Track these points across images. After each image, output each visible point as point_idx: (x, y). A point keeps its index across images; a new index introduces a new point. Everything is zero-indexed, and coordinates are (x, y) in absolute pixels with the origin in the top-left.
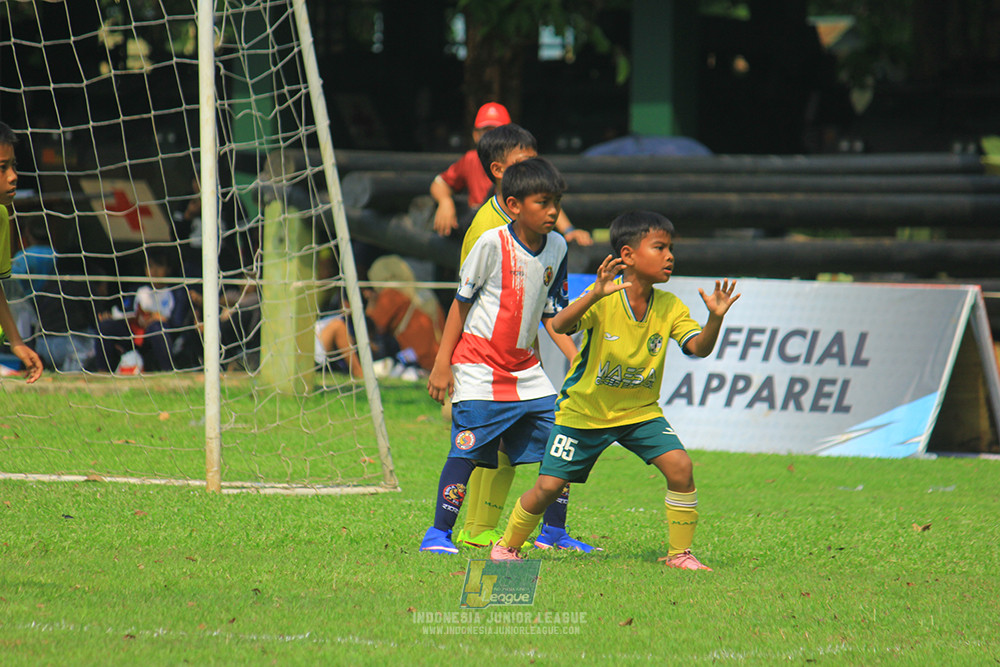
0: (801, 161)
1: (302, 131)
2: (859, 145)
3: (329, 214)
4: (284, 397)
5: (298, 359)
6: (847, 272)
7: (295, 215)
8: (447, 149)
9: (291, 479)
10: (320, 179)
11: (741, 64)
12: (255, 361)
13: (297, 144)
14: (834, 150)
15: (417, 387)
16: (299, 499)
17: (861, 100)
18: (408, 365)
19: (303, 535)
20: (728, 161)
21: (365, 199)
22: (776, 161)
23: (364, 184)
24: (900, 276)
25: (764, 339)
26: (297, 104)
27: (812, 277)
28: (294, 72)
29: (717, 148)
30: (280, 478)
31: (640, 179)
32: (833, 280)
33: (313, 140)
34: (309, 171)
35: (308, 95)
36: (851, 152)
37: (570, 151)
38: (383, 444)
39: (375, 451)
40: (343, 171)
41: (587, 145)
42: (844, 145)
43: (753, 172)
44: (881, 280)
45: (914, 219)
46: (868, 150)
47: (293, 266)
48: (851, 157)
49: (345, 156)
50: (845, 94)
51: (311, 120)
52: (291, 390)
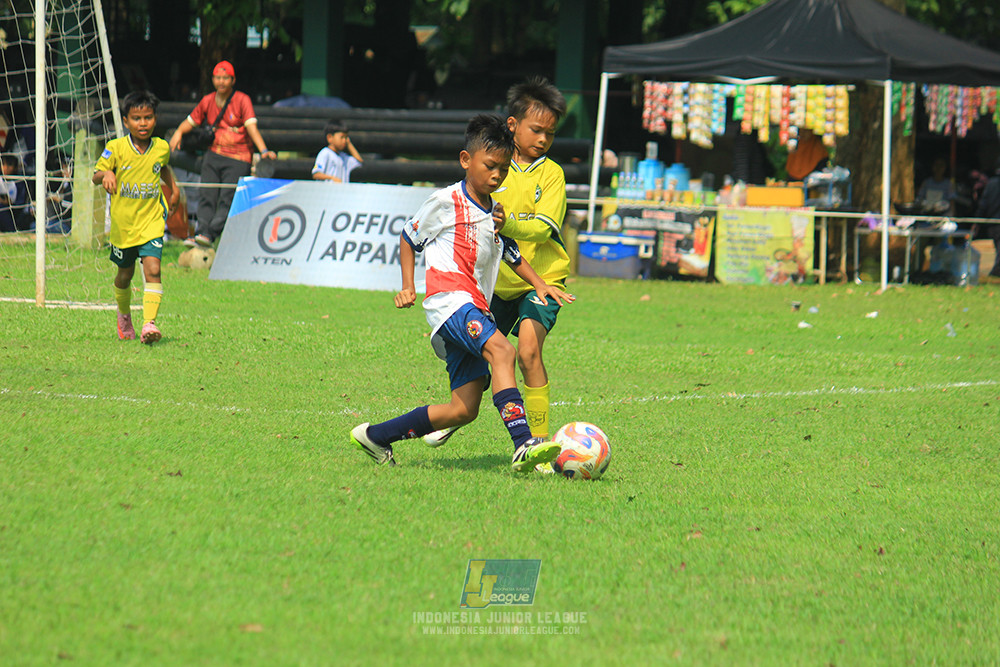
0: (404, 113)
1: (99, 87)
2: (439, 104)
4: (85, 250)
5: (94, 226)
6: (431, 181)
7: (93, 138)
8: (188, 99)
9: (88, 300)
10: (110, 117)
11: (369, 54)
12: (68, 227)
13: (96, 95)
14: (424, 107)
16: (93, 312)
17: (441, 77)
19: (96, 334)
20: (360, 111)
22: (390, 113)
25: (380, 221)
26: (96, 70)
27: (411, 185)
28: (94, 51)
29: (354, 104)
30: (82, 299)
31: (306, 121)
32: (423, 186)
33: (106, 93)
34: (103, 112)
35: (103, 65)
36: (435, 108)
37: (264, 103)
41: (273, 101)
42: (431, 104)
43: (375, 119)
46: (445, 108)
48: (434, 111)
50: (431, 74)
51: (104, 80)
52: (90, 245)
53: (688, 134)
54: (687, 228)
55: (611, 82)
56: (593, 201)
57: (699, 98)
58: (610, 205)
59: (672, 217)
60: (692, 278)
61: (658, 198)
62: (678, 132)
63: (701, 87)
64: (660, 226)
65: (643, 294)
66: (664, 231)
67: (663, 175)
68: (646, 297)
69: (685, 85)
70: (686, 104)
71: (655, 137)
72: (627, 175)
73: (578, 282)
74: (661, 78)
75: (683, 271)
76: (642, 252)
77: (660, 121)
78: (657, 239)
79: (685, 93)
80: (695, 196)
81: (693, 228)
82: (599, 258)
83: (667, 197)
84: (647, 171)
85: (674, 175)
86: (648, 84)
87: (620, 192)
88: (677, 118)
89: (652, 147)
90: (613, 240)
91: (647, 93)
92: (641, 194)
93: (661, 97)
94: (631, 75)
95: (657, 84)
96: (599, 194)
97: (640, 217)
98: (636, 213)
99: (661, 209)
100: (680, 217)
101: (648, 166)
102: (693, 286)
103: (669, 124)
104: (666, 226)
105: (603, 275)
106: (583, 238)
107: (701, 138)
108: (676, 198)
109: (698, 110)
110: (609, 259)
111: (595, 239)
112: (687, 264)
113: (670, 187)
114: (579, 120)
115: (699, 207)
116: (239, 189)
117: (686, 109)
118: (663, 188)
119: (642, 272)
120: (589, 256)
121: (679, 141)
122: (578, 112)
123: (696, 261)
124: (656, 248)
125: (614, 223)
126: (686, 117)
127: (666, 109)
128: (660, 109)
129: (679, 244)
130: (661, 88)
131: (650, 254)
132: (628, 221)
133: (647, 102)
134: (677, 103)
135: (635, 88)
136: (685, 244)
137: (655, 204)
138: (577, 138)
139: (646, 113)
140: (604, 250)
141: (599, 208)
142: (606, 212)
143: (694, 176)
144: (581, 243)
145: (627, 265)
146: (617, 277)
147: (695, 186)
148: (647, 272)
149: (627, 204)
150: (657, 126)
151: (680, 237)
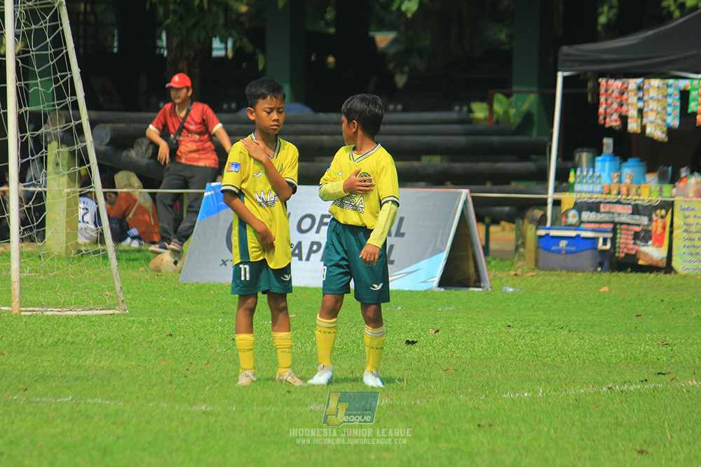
1: (69, 100)
2: (399, 107)
3: (85, 149)
4: (59, 257)
5: (68, 234)
7: (65, 149)
9: (62, 306)
10: (80, 128)
11: (331, 60)
12: (42, 236)
13: (66, 108)
15: (139, 251)
16: (67, 318)
17: (401, 80)
18: (134, 238)
19: (69, 339)
20: (322, 116)
21: (107, 140)
23: (106, 131)
24: (423, 184)
26: (65, 83)
28: (64, 65)
29: (317, 109)
30: (56, 306)
33: (75, 105)
34: (73, 123)
35: (72, 78)
36: (395, 111)
37: (230, 111)
38: (118, 285)
39: (113, 289)
40: (93, 124)
41: (239, 108)
42: (391, 107)
44: (412, 187)
45: (432, 150)
46: (405, 110)
47: (65, 180)
48: (395, 113)
49: (94, 114)
50: (391, 77)
51: (74, 93)
52: (63, 254)
53: (643, 128)
54: (645, 220)
55: (565, 78)
56: (551, 196)
57: (653, 93)
58: (568, 199)
59: (629, 209)
60: (651, 268)
61: (614, 192)
62: (633, 126)
63: (655, 82)
64: (617, 219)
65: (603, 286)
66: (622, 224)
67: (620, 169)
68: (605, 289)
69: (639, 81)
70: (640, 99)
71: (610, 132)
72: (584, 170)
73: (538, 276)
74: (615, 75)
75: (641, 262)
76: (600, 245)
77: (615, 116)
78: (614, 231)
79: (640, 88)
80: (651, 190)
81: (651, 220)
82: (559, 252)
83: (624, 190)
84: (604, 166)
85: (630, 170)
86: (603, 81)
87: (578, 187)
88: (633, 113)
89: (608, 142)
90: (572, 233)
91: (602, 90)
92: (598, 188)
93: (616, 94)
94: (586, 73)
95: (611, 81)
96: (556, 190)
97: (598, 210)
98: (594, 207)
99: (618, 202)
100: (637, 210)
101: (604, 161)
102: (652, 276)
103: (624, 119)
104: (623, 219)
105: (562, 268)
106: (542, 232)
107: (656, 132)
108: (633, 190)
109: (653, 105)
110: (568, 253)
111: (553, 233)
112: (646, 254)
113: (627, 180)
114: (536, 118)
115: (656, 199)
116: (206, 194)
117: (640, 104)
118: (620, 181)
119: (601, 264)
120: (549, 250)
121: (635, 134)
122: (535, 111)
123: (653, 252)
124: (614, 240)
125: (572, 218)
126: (641, 111)
127: (621, 105)
128: (615, 106)
129: (636, 236)
130: (616, 84)
131: (608, 246)
132: (586, 215)
133: (602, 99)
134: (632, 99)
135: (590, 85)
136: (643, 236)
137: (613, 197)
138: (534, 136)
139: (601, 110)
140: (563, 244)
141: (557, 203)
142: (565, 207)
143: (650, 170)
144: (540, 237)
145: (586, 257)
146: (576, 269)
147: (652, 178)
148: (606, 263)
149: (585, 198)
150: (613, 122)
151: (638, 229)
